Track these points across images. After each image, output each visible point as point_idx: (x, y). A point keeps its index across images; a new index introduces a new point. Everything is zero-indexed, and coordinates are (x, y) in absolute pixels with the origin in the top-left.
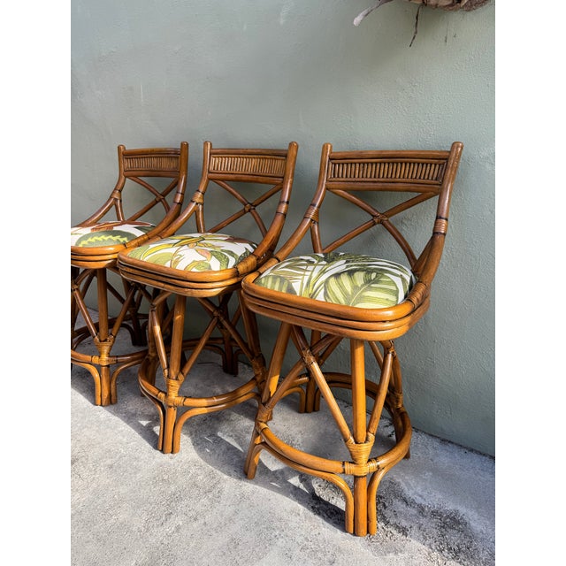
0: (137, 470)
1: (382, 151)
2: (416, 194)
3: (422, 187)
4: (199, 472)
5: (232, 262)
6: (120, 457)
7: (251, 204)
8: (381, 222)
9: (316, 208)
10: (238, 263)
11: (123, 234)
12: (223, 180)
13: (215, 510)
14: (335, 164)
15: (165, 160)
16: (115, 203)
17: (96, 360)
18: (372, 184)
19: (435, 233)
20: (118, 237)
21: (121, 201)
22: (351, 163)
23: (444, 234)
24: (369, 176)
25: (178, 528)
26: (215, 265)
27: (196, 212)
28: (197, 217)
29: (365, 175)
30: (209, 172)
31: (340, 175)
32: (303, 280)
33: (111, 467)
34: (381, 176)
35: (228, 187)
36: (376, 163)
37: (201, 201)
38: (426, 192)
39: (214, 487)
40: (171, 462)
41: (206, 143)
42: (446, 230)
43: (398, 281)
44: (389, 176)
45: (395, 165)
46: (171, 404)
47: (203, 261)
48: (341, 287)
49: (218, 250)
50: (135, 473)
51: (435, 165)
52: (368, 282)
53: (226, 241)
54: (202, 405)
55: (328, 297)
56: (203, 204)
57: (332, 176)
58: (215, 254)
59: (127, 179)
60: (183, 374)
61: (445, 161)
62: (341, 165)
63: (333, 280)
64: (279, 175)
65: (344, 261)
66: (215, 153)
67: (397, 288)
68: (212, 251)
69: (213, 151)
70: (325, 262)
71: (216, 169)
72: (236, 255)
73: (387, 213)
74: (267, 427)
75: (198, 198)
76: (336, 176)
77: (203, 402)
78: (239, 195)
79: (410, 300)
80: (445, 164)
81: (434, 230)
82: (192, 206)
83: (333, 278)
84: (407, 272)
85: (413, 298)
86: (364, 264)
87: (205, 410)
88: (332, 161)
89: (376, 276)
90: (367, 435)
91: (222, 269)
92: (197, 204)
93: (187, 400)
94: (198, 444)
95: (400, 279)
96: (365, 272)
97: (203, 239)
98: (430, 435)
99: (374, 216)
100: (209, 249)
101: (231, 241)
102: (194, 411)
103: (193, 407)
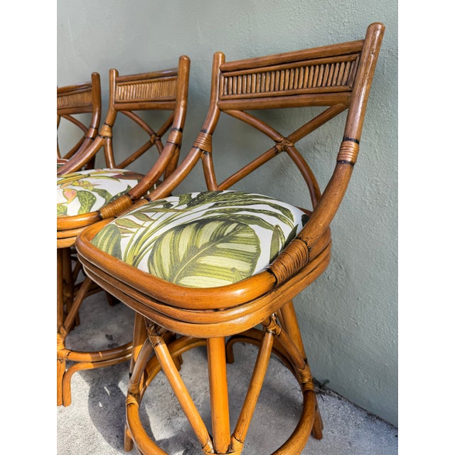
1: (281, 55)
2: (322, 109)
3: (329, 98)
5: (100, 204)
7: (157, 135)
8: (285, 149)
9: (206, 135)
12: (130, 110)
14: (228, 78)
18: (270, 99)
19: (339, 162)
22: (247, 75)
23: (352, 164)
24: (267, 89)
26: (74, 208)
28: (105, 151)
29: (263, 89)
30: (115, 103)
31: (235, 92)
32: (135, 233)
34: (282, 87)
36: (275, 71)
38: (331, 104)
42: (355, 157)
43: (265, 236)
44: (291, 86)
45: (297, 71)
47: (60, 205)
48: (174, 247)
49: (90, 189)
51: (346, 63)
52: (218, 238)
53: (111, 177)
54: (87, 360)
55: (153, 264)
56: (111, 138)
57: (226, 93)
58: (82, 194)
59: (62, 118)
60: (64, 327)
61: (358, 55)
62: (235, 78)
63: (170, 235)
64: (173, 98)
65: (212, 204)
66: (121, 81)
67: (259, 249)
68: (80, 191)
69: (118, 79)
70: (186, 206)
71: (122, 98)
72: (109, 195)
73: (291, 138)
74: (135, 402)
75: (105, 131)
76: (230, 92)
77: (88, 357)
78: (144, 125)
79: (269, 271)
80: (358, 59)
81: (338, 157)
82: (99, 141)
83: (172, 232)
84: (293, 220)
85: (277, 268)
86: (234, 209)
87: (91, 366)
88: (225, 74)
89: (235, 229)
90: (232, 442)
91: (81, 213)
92: (104, 138)
93: (72, 353)
94: (94, 396)
95: (271, 232)
96: (222, 222)
97: (89, 175)
98: (356, 406)
99: (276, 142)
100: (79, 189)
101: (117, 177)
102: (79, 365)
103: (78, 362)
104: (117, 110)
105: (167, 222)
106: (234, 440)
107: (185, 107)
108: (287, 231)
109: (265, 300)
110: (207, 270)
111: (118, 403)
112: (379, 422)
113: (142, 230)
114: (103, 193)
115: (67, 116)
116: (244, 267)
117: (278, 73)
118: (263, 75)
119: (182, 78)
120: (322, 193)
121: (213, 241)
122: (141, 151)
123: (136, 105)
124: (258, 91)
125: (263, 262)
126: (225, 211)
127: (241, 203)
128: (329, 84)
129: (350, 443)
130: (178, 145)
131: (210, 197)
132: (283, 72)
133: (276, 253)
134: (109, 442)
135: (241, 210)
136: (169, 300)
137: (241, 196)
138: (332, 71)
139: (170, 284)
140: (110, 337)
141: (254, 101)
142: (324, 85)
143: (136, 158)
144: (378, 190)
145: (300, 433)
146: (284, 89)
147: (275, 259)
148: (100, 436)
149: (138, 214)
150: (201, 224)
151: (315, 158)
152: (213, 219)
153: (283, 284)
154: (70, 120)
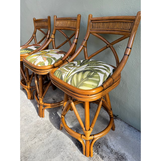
0: (32, 121)
1: (110, 17)
2: (122, 36)
3: (124, 33)
4: (47, 125)
5: (54, 62)
6: (29, 117)
7: (69, 38)
8: (110, 47)
9: (85, 41)
11: (29, 50)
13: (47, 138)
14: (93, 23)
15: (45, 23)
16: (34, 37)
18: (106, 31)
19: (125, 54)
20: (28, 51)
21: (36, 37)
22: (99, 22)
23: (129, 55)
24: (105, 28)
25: (35, 142)
26: (47, 63)
27: (52, 41)
28: (52, 43)
29: (104, 28)
30: (56, 27)
31: (95, 28)
32: (66, 73)
33: (25, 119)
35: (62, 32)
36: (108, 22)
37: (53, 37)
38: (125, 35)
39: (50, 131)
40: (41, 120)
42: (130, 53)
43: (102, 76)
44: (113, 28)
45: (115, 23)
47: (43, 62)
48: (77, 78)
49: (50, 57)
50: (31, 122)
51: (130, 23)
52: (89, 76)
53: (56, 53)
54: (49, 106)
55: (72, 82)
56: (54, 39)
57: (92, 28)
58: (48, 59)
59: (37, 30)
60: (43, 96)
61: (133, 21)
62: (95, 23)
63: (76, 75)
64: (75, 27)
65: (87, 65)
66: (58, 20)
67: (100, 80)
69: (57, 19)
70: (79, 65)
71: (58, 25)
72: (56, 59)
73: (112, 44)
74: (63, 117)
75: (53, 36)
76: (93, 28)
77: (49, 105)
78: (65, 35)
79: (102, 86)
80: (134, 22)
81: (125, 53)
82: (50, 39)
83: (76, 74)
84: (110, 71)
85: (104, 85)
86: (93, 67)
87: (50, 107)
88: (92, 22)
89: (93, 74)
90: (90, 128)
91: (49, 65)
92: (52, 38)
93: (45, 104)
94: (51, 115)
95: (103, 75)
96: (90, 72)
97: (49, 52)
98: (125, 123)
99: (107, 44)
100: (47, 57)
101: (58, 53)
102: (47, 107)
103: (46, 106)
104: (56, 29)
105: (75, 71)
106: (91, 128)
107: (79, 31)
108: (108, 74)
109: (101, 93)
110: (86, 85)
111: (57, 117)
112: (132, 127)
113: (68, 73)
114: (54, 59)
115: (39, 29)
116: (96, 85)
117: (109, 23)
118: (104, 23)
119: (78, 21)
120: (120, 62)
121: (87, 77)
122: (64, 43)
123: (62, 28)
124: (102, 28)
125: (101, 83)
126: (91, 68)
127: (95, 65)
128: (124, 29)
129: (123, 132)
130: (76, 44)
131: (86, 62)
132: (110, 23)
133: (104, 81)
134: (56, 127)
135: (95, 67)
136: (77, 92)
137: (95, 62)
138: (126, 24)
139: (76, 88)
140: (54, 99)
141: (101, 31)
142: (123, 29)
143: (62, 45)
144: (137, 61)
145: (108, 128)
146: (110, 28)
147: (104, 83)
148: (53, 126)
149: (66, 67)
150: (84, 72)
151: (119, 50)
152: (87, 70)
153: (106, 89)
154: (40, 31)
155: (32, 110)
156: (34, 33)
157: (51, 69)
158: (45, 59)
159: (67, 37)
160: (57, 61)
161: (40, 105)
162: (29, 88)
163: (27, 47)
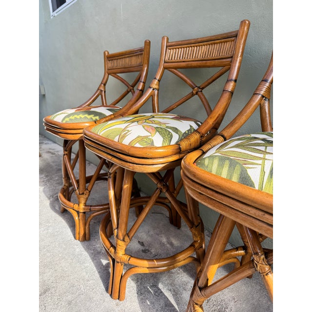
5: (176, 138)
7: (199, 88)
10: (181, 140)
11: (96, 114)
12: (176, 68)
15: (134, 58)
16: (101, 93)
17: (76, 207)
20: (92, 116)
21: (105, 92)
26: (158, 140)
27: (152, 96)
30: (165, 62)
32: (263, 165)
33: (70, 303)
35: (180, 74)
37: (157, 87)
41: (163, 38)
46: (118, 260)
47: (147, 137)
49: (163, 126)
53: (173, 119)
54: (144, 266)
56: (158, 90)
58: (160, 130)
59: (110, 76)
66: (171, 46)
68: (157, 127)
69: (169, 44)
71: (170, 59)
72: (180, 132)
75: (155, 84)
77: (146, 263)
82: (149, 91)
87: (146, 271)
91: (165, 145)
92: (153, 89)
94: (141, 294)
102: (136, 269)
103: (136, 266)
104: (165, 68)
107: (240, 63)
114: (176, 130)
115: (114, 74)
123: (183, 64)
130: (232, 93)
143: (178, 105)
154: (117, 78)
155: (87, 273)
156: (102, 83)
157: (171, 155)
158: (151, 130)
159: (194, 84)
160: (183, 135)
161: (118, 262)
162: (82, 211)
163: (90, 109)
